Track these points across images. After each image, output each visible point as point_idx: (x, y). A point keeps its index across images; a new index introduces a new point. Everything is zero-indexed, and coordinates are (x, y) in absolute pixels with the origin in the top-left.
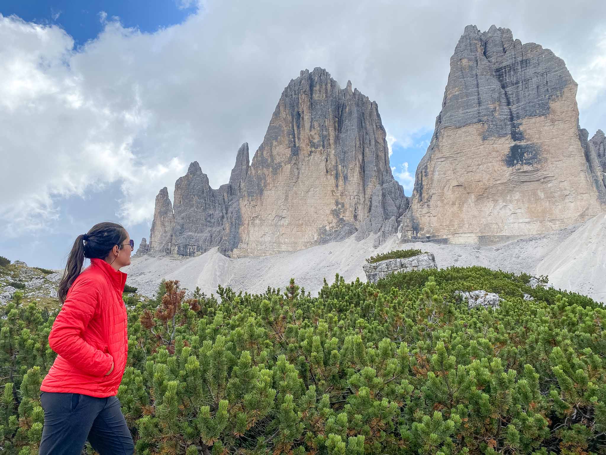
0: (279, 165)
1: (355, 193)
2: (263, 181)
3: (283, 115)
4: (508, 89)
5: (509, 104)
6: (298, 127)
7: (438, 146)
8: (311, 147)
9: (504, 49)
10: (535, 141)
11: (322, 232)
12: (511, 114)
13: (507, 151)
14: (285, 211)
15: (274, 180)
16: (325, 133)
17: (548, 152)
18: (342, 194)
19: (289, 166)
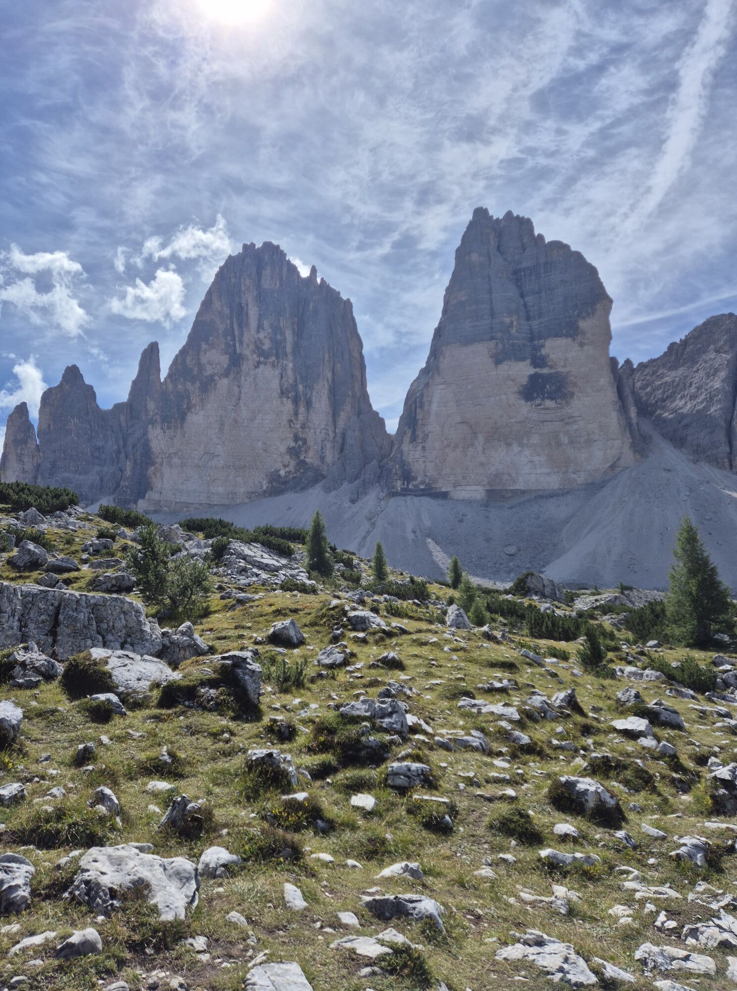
0: (211, 379)
1: (323, 426)
2: (186, 401)
3: (217, 305)
4: (527, 299)
5: (529, 318)
6: (240, 326)
7: (437, 369)
8: (259, 355)
10: (560, 369)
11: (274, 477)
12: (532, 333)
13: (524, 381)
14: (219, 447)
15: (202, 400)
16: (279, 337)
17: (575, 385)
18: (303, 426)
19: (225, 381)
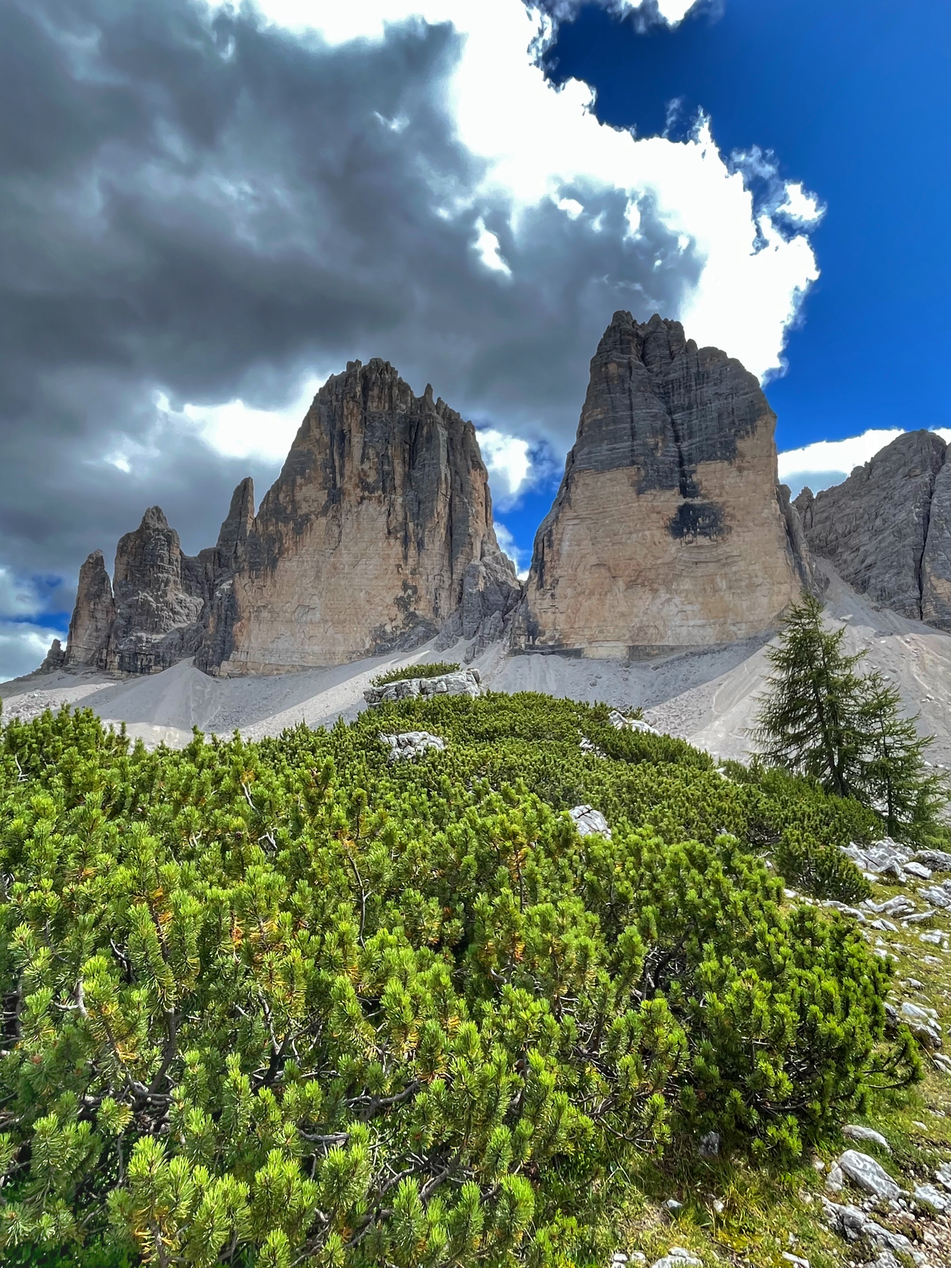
0: (306, 518)
1: (436, 572)
2: (277, 545)
3: (315, 433)
4: (675, 416)
5: (677, 439)
6: (342, 456)
7: (569, 500)
8: (364, 489)
9: (671, 353)
10: (715, 499)
11: (379, 634)
12: (681, 457)
13: (673, 513)
14: (316, 598)
15: (296, 543)
16: (386, 467)
17: (733, 517)
18: (414, 572)
19: (323, 520)
